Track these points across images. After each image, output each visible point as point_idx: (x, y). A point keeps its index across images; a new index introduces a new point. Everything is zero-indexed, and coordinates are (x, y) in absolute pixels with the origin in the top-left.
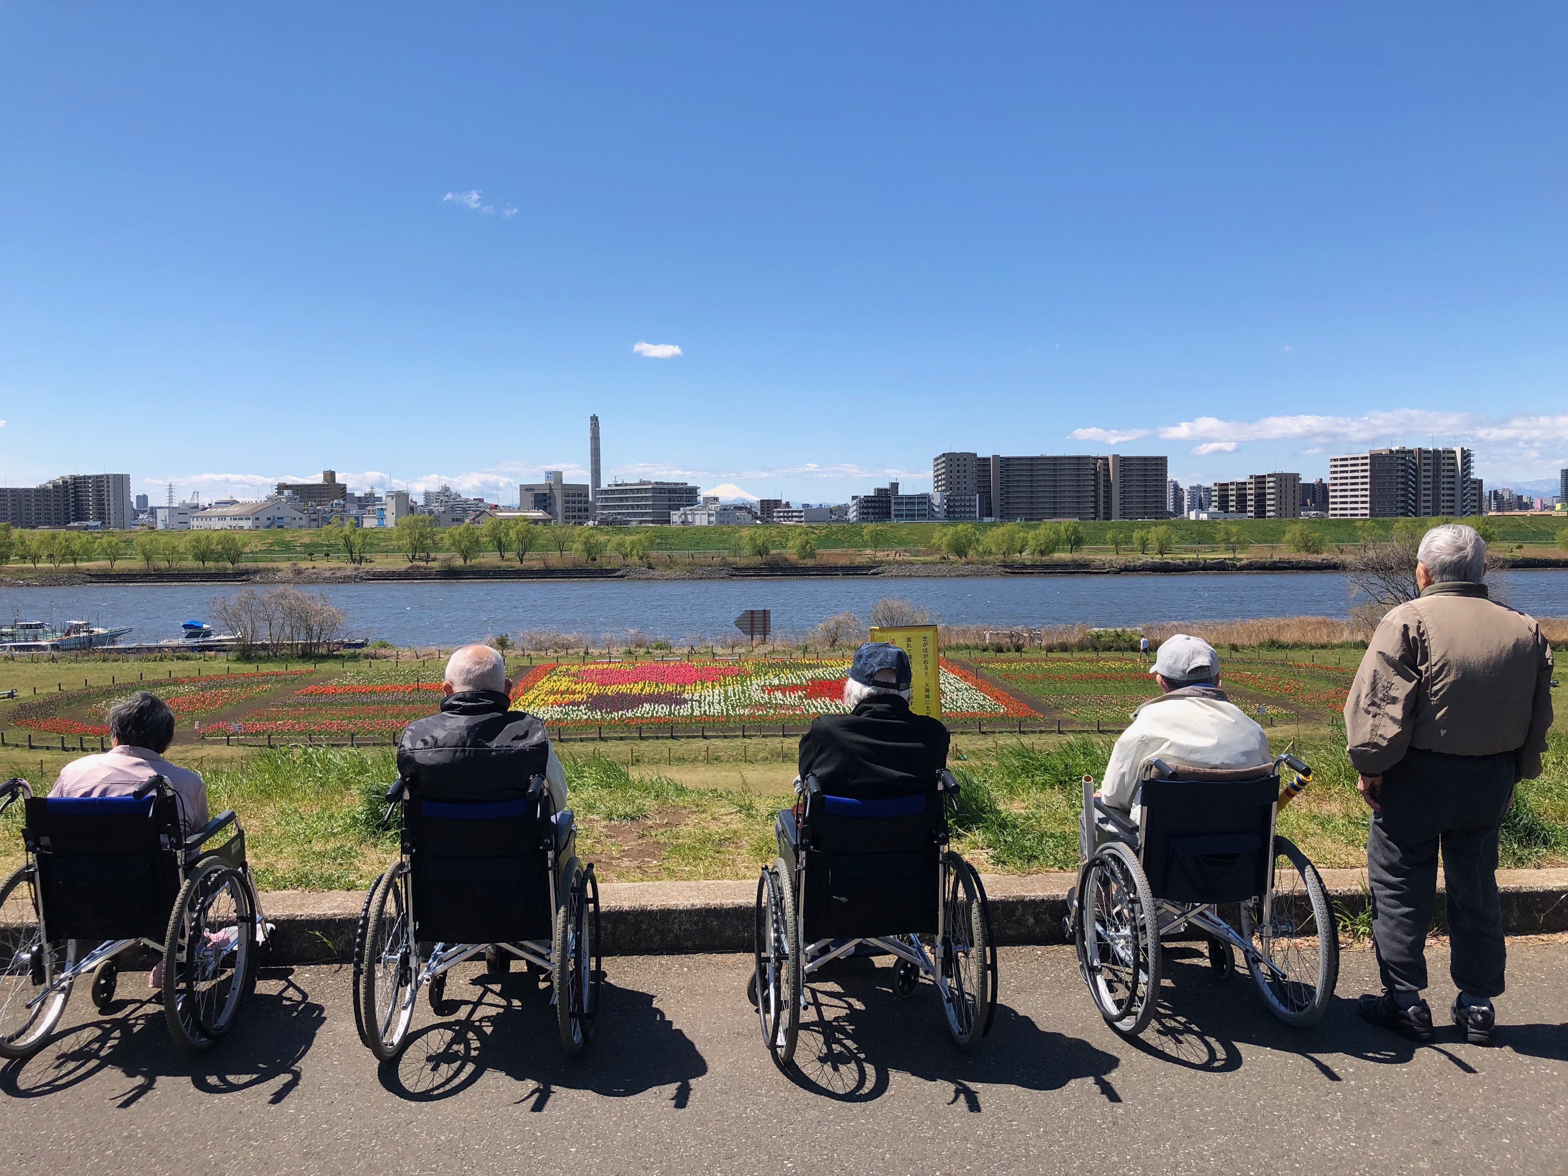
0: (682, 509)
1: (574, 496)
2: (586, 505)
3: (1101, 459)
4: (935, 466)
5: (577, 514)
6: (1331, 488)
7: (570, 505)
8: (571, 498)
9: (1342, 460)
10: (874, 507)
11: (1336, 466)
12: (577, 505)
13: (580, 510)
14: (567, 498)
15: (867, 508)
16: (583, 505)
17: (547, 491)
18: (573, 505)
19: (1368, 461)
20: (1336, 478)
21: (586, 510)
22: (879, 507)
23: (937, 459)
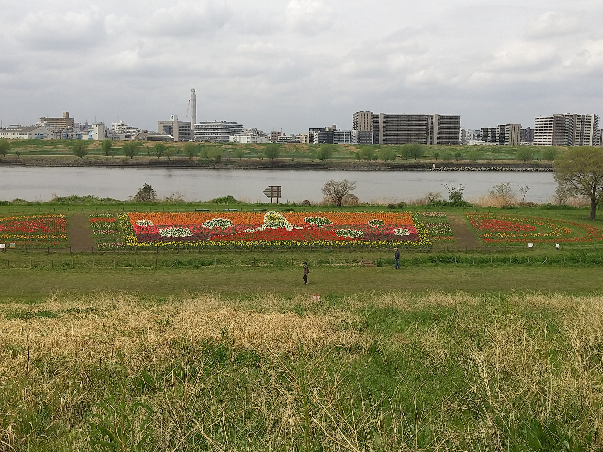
0: (235, 135)
1: (183, 127)
2: (189, 132)
3: (430, 116)
4: (354, 118)
5: (185, 136)
6: (535, 132)
7: (182, 132)
8: (182, 128)
9: (541, 119)
10: (325, 137)
11: (537, 121)
12: (185, 132)
13: (186, 134)
14: (180, 128)
15: (322, 137)
16: (188, 132)
17: (171, 125)
18: (183, 132)
19: (553, 119)
20: (538, 127)
21: (189, 134)
22: (327, 137)
23: (355, 114)
